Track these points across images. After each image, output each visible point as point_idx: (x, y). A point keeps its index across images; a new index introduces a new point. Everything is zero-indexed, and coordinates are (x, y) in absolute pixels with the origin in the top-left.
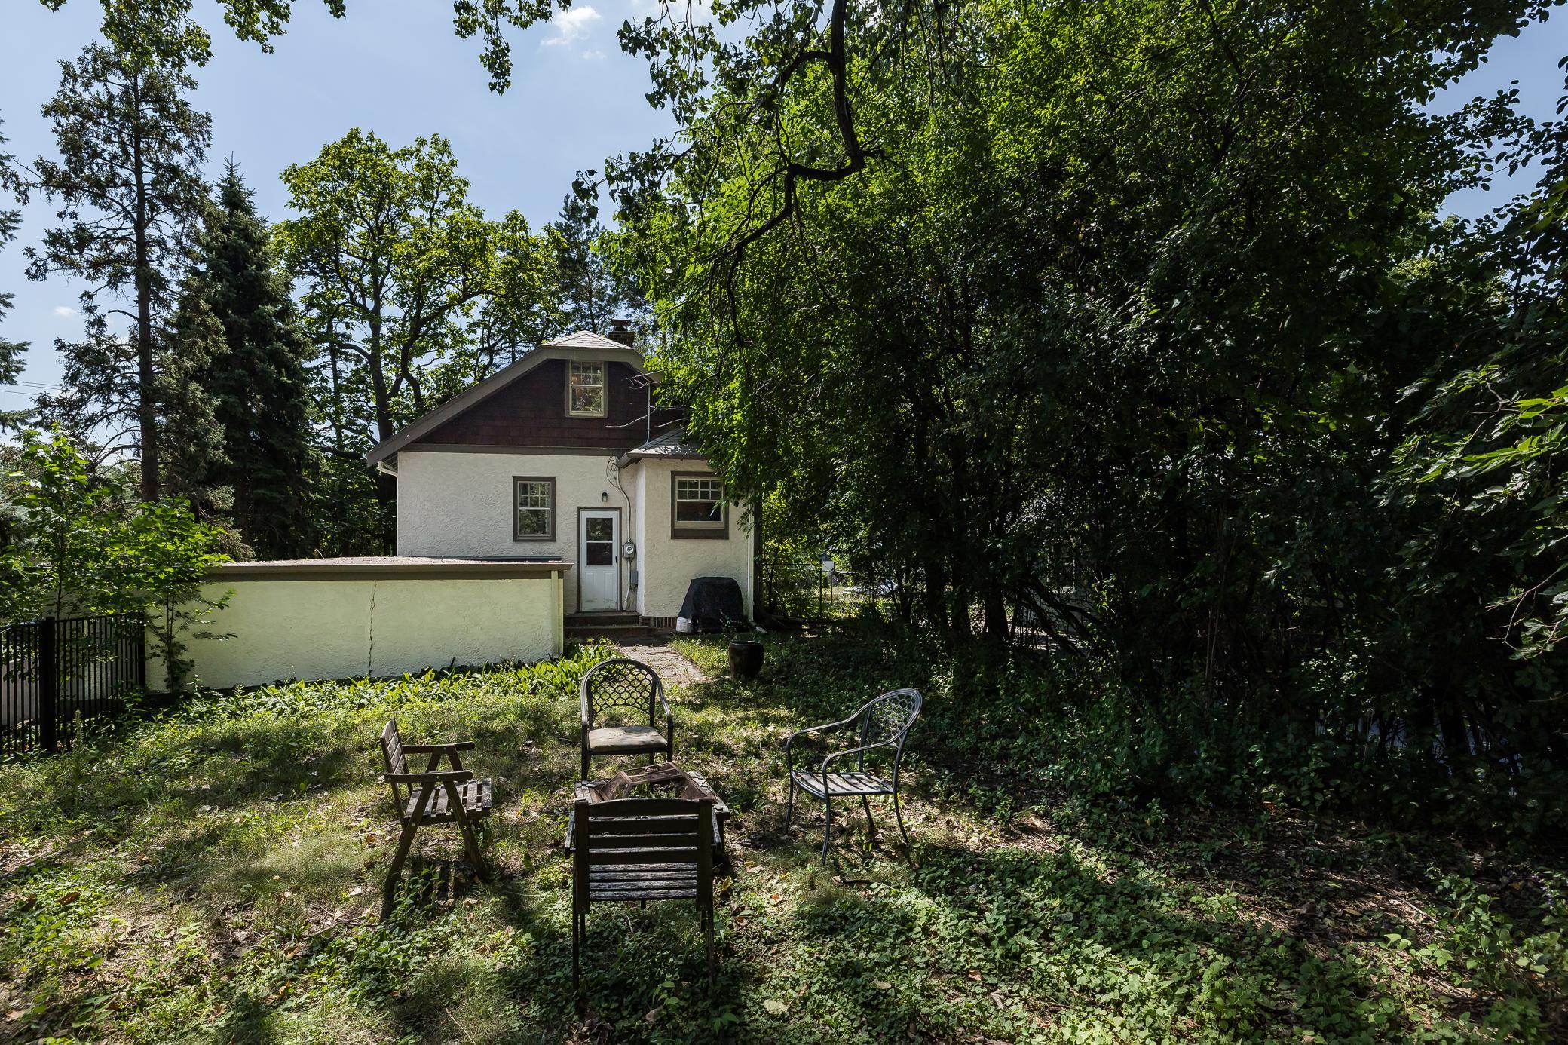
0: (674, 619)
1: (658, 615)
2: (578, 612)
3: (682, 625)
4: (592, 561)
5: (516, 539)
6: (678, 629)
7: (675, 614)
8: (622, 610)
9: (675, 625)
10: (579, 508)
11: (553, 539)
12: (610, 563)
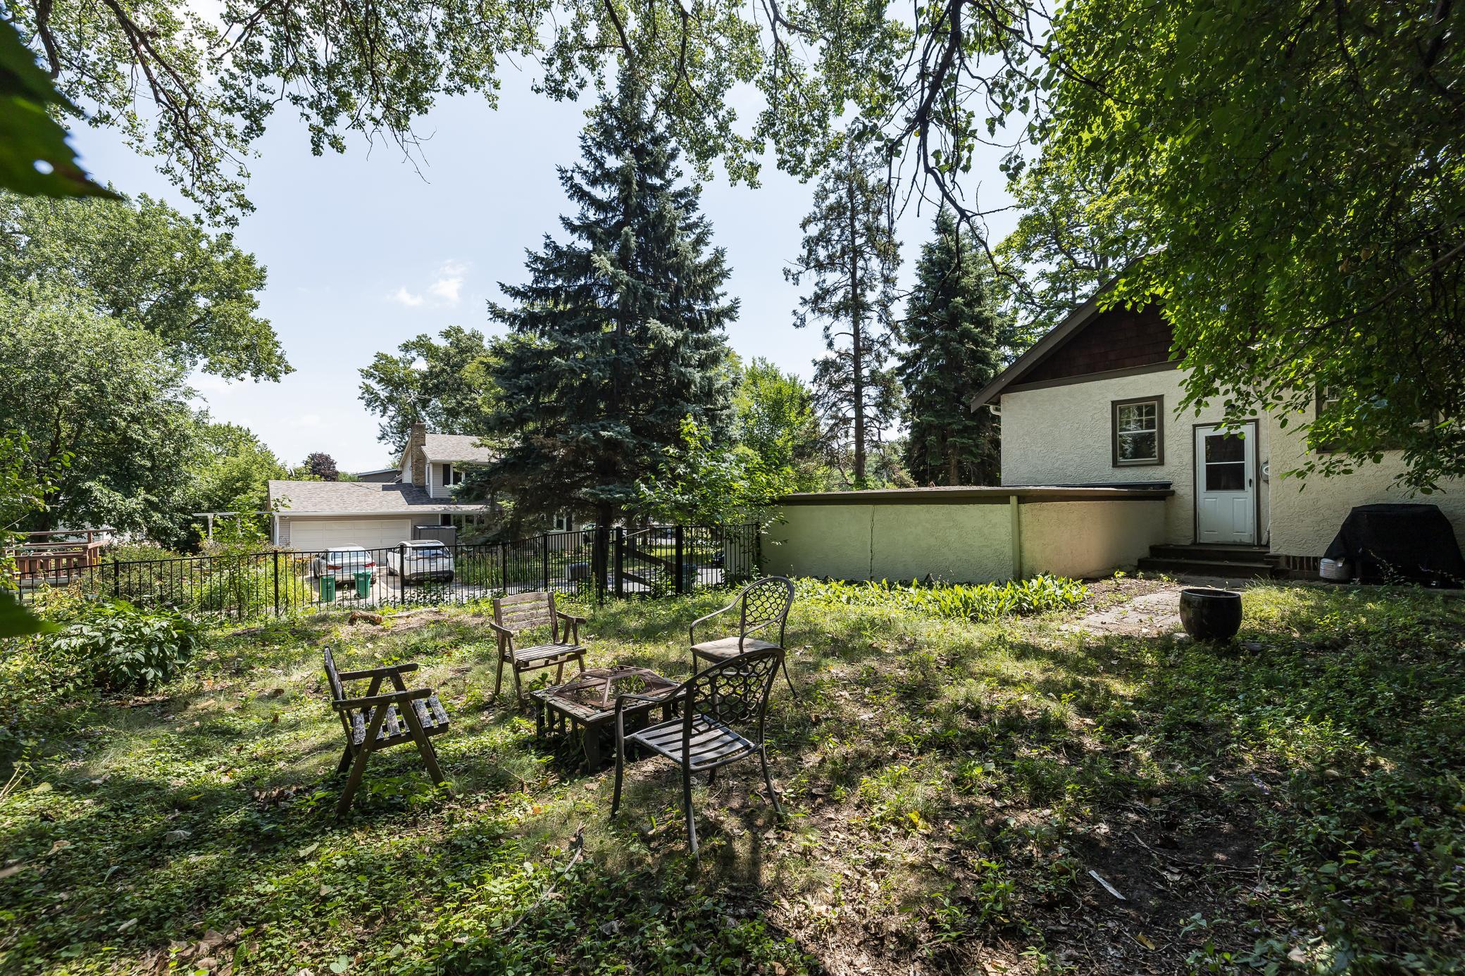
0: (1317, 560)
1: (1294, 552)
2: (1195, 543)
3: (1327, 568)
4: (1213, 484)
5: (1115, 464)
6: (1322, 574)
7: (1321, 553)
8: (1260, 545)
9: (1317, 569)
10: (1195, 426)
11: (1161, 462)
12: (1241, 486)
